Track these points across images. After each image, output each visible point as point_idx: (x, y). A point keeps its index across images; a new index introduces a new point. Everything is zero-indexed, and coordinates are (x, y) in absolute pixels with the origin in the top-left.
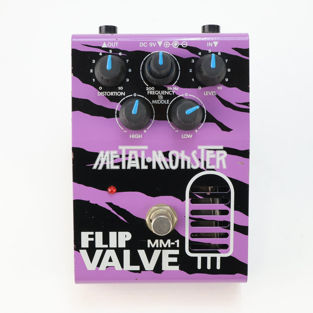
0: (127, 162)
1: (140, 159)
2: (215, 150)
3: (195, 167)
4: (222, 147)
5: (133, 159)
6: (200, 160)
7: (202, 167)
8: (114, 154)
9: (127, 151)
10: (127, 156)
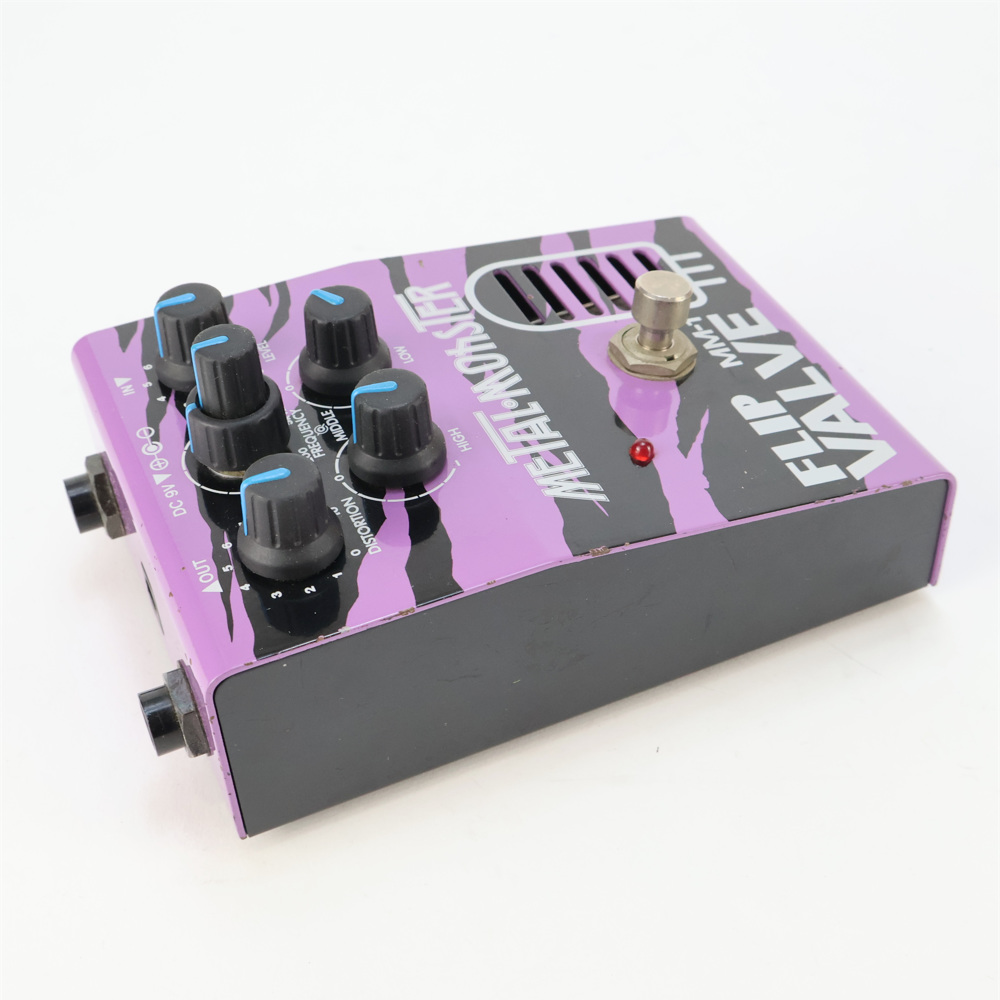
0: (542, 442)
1: (518, 420)
2: (413, 306)
3: (479, 328)
4: (399, 298)
5: (528, 431)
6: (453, 324)
7: (471, 316)
8: (537, 470)
9: (511, 446)
10: (526, 444)
